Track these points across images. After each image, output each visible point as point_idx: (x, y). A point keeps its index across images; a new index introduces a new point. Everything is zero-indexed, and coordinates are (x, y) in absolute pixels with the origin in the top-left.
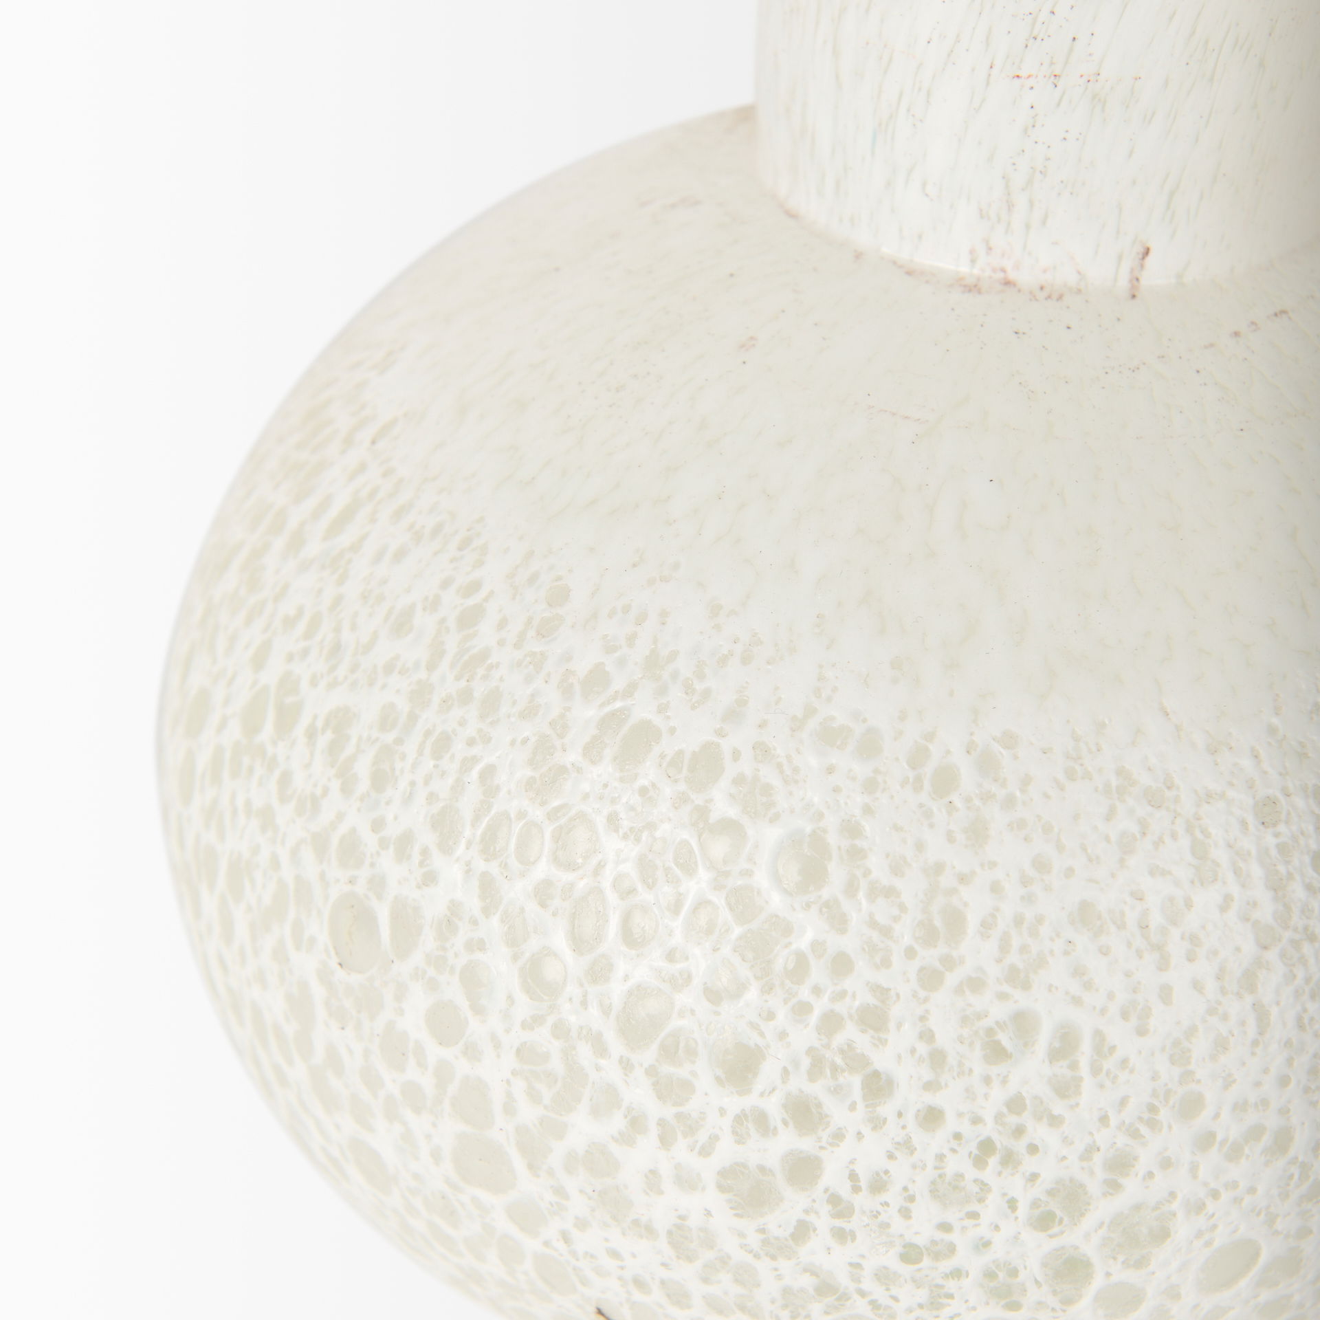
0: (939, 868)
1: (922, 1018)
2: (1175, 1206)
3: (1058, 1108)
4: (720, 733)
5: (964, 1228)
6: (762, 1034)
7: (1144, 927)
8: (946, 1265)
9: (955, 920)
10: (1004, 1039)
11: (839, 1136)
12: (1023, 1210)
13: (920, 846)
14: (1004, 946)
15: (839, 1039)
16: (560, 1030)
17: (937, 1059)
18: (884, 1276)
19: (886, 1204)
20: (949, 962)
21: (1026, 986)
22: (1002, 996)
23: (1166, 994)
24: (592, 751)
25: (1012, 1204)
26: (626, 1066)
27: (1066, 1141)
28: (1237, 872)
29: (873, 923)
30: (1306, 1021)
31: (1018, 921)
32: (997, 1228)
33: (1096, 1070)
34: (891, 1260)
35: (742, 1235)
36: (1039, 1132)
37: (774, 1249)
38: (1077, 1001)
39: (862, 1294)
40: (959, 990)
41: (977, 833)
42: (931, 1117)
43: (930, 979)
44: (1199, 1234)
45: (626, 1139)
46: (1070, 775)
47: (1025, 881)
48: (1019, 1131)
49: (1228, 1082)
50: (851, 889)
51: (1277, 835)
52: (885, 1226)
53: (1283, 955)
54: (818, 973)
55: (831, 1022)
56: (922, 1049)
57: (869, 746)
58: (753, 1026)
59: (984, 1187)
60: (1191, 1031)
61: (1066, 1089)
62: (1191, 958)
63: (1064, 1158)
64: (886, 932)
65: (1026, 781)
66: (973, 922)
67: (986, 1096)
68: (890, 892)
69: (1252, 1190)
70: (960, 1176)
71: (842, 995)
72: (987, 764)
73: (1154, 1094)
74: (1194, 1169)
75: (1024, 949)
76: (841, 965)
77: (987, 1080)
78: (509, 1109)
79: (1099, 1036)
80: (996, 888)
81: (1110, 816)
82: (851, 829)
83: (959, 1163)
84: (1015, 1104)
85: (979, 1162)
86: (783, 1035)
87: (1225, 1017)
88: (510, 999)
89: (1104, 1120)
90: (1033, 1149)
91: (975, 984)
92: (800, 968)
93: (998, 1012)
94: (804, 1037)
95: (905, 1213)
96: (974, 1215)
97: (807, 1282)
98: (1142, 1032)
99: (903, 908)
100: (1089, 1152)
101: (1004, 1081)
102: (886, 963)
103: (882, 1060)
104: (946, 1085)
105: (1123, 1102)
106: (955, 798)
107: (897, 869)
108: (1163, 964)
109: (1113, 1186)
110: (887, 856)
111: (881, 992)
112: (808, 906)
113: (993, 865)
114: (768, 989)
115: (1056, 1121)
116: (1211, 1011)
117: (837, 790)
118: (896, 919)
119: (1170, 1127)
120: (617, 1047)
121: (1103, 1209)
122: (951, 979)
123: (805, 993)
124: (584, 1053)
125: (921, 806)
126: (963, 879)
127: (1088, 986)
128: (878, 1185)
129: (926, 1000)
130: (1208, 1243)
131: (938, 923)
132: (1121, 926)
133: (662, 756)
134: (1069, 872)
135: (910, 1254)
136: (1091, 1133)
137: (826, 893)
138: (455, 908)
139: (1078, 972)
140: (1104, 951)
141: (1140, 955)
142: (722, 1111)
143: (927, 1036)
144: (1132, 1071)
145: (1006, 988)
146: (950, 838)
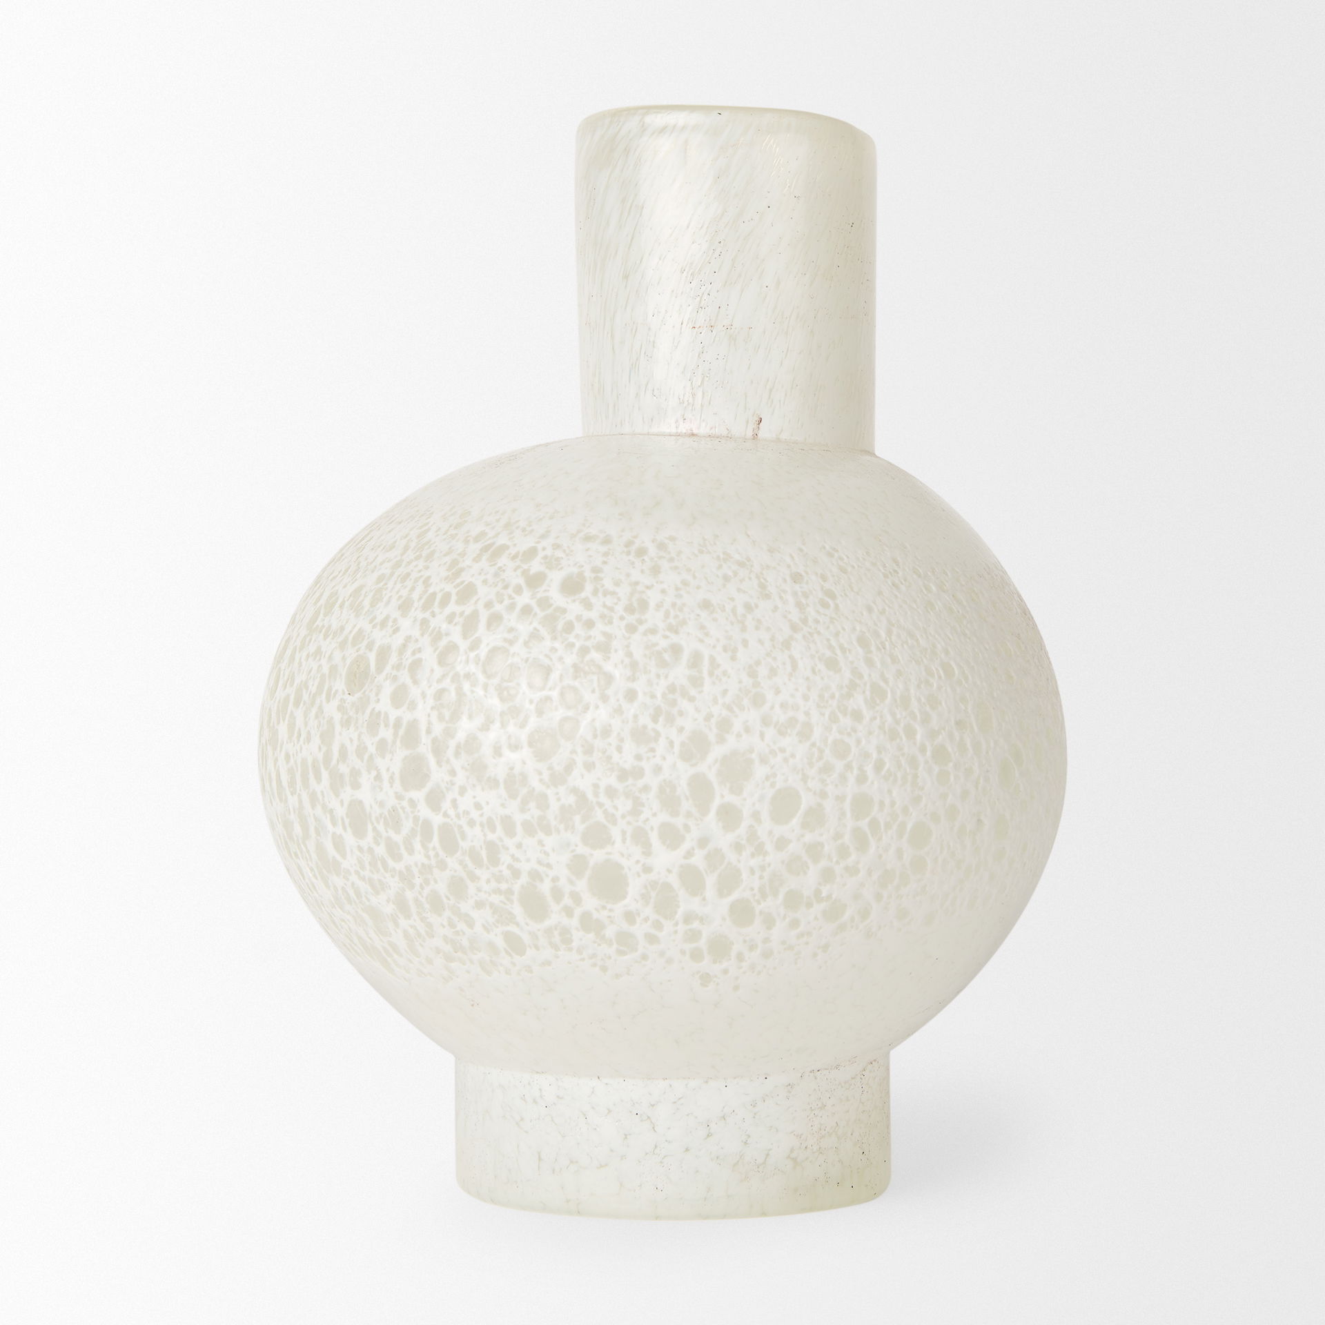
0: (637, 583)
1: (628, 646)
2: (753, 756)
3: (693, 692)
4: (538, 542)
5: (648, 758)
6: (551, 659)
7: (734, 611)
8: (640, 783)
9: (644, 605)
10: (666, 656)
11: (587, 708)
12: (677, 749)
13: (628, 575)
14: (667, 615)
15: (588, 658)
16: (456, 678)
17: (634, 665)
18: (611, 792)
19: (610, 744)
20: (641, 622)
21: (676, 632)
22: (666, 637)
23: (745, 643)
24: (477, 559)
25: (671, 743)
26: (485, 687)
27: (697, 710)
28: (781, 598)
29: (605, 606)
30: (817, 670)
31: (674, 605)
32: (664, 758)
33: (711, 674)
34: (612, 780)
35: (540, 773)
36: (684, 704)
37: (557, 779)
38: (701, 641)
39: (600, 805)
40: (645, 634)
41: (656, 570)
42: (631, 695)
43: (632, 629)
44: (767, 778)
45: (485, 727)
46: (701, 552)
47: (677, 589)
48: (674, 703)
49: (778, 692)
50: (595, 592)
51: (801, 587)
52: (609, 758)
53: (804, 637)
54: (579, 629)
55: (584, 651)
56: (627, 660)
57: (607, 541)
58: (546, 656)
59: (658, 734)
60: (758, 663)
61: (696, 682)
62: (757, 628)
63: (696, 720)
64: (611, 609)
65: (679, 553)
66: (652, 604)
67: (657, 684)
68: (614, 593)
69: (793, 756)
70: (645, 727)
71: (590, 637)
72: (661, 546)
73: (740, 690)
74: (762, 736)
75: (676, 617)
76: (590, 624)
77: (658, 676)
78: (429, 731)
79: (712, 659)
80: (663, 591)
81: (720, 567)
82: (596, 570)
83: (645, 720)
84: (672, 689)
85: (655, 719)
86: (561, 659)
87: (775, 659)
88: (432, 670)
89: (715, 701)
90: (681, 713)
91: (653, 631)
92: (569, 627)
93: (664, 644)
94: (570, 659)
95: (619, 749)
96: (653, 750)
97: (571, 800)
98: (733, 658)
99: (619, 599)
100: (708, 718)
101: (666, 677)
102: (611, 622)
103: (608, 667)
104: (638, 678)
105: (725, 692)
106: (646, 558)
107: (617, 584)
108: (744, 629)
109: (721, 740)
110: (613, 579)
111: (609, 636)
112: (574, 601)
113: (662, 582)
114: (554, 638)
115: (692, 699)
116: (768, 655)
117: (590, 556)
118: (616, 604)
119: (749, 709)
120: (481, 678)
121: (717, 752)
122: (642, 628)
123: (572, 639)
124: (466, 687)
125: (629, 560)
126: (648, 587)
127: (707, 634)
128: (606, 732)
129: (629, 638)
130: (773, 785)
131: (635, 604)
132: (723, 610)
133: (510, 554)
134: (698, 587)
135: (623, 775)
136: (709, 707)
137: (583, 595)
138: (408, 639)
139: (702, 627)
140: (715, 620)
141: (732, 623)
142: (531, 702)
143: (630, 655)
144: (729, 677)
145: (668, 633)
146: (642, 571)
